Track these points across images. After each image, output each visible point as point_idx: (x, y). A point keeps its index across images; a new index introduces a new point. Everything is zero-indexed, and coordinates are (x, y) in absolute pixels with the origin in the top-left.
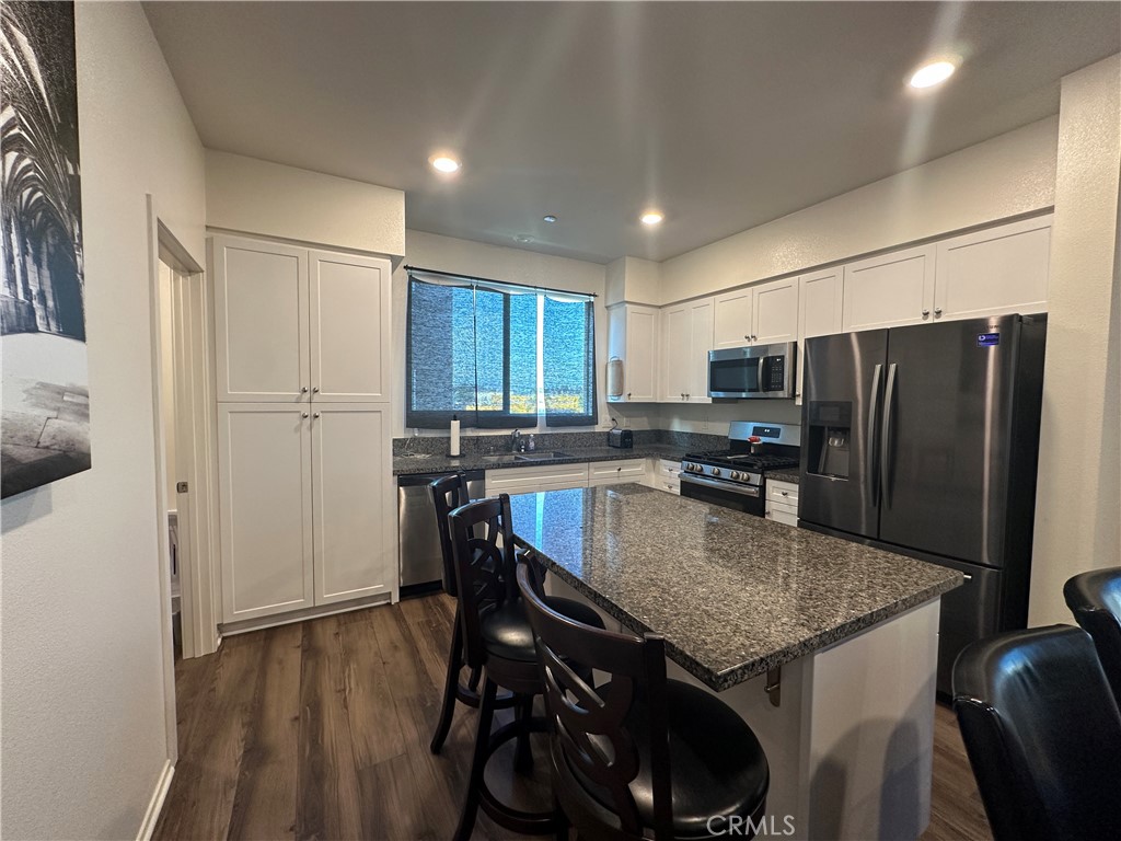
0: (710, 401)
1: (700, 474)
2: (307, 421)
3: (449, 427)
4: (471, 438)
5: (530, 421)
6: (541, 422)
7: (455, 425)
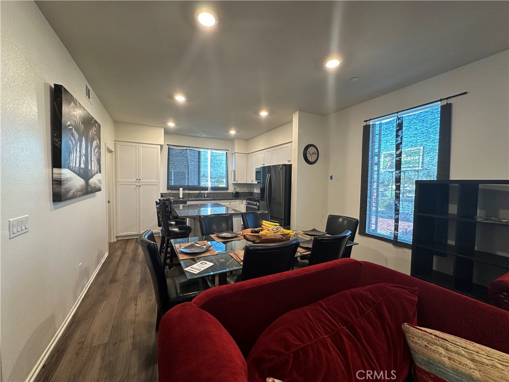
0: (256, 183)
1: (252, 204)
2: (138, 187)
3: (179, 190)
4: (186, 193)
5: (206, 189)
6: (209, 189)
7: (181, 189)
